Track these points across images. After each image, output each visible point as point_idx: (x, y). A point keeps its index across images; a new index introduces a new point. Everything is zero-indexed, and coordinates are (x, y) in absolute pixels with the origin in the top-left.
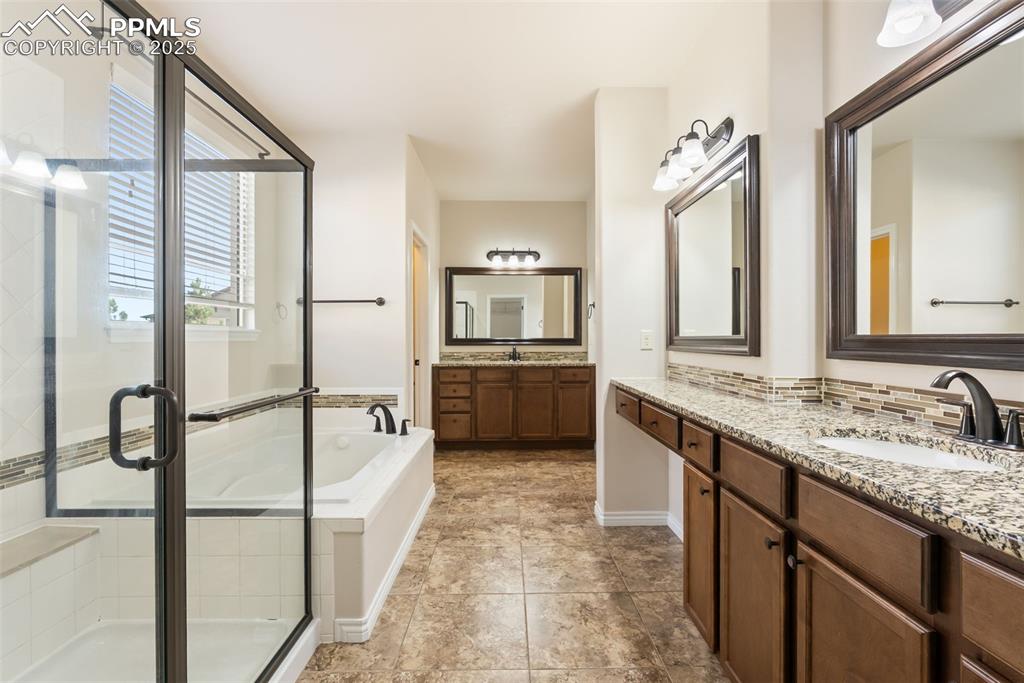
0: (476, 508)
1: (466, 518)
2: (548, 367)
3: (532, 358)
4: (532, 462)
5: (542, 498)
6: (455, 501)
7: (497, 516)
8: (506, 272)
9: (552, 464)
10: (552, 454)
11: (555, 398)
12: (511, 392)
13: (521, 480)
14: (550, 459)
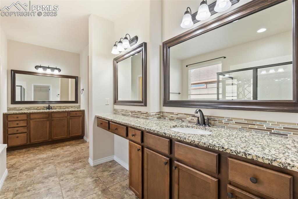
0: (34, 174)
2: (66, 112)
3: (57, 108)
4: (59, 148)
5: (66, 162)
6: (21, 174)
7: (46, 175)
8: (45, 75)
9: (68, 147)
10: (67, 143)
11: (68, 123)
12: (48, 122)
13: (55, 156)
14: (67, 145)
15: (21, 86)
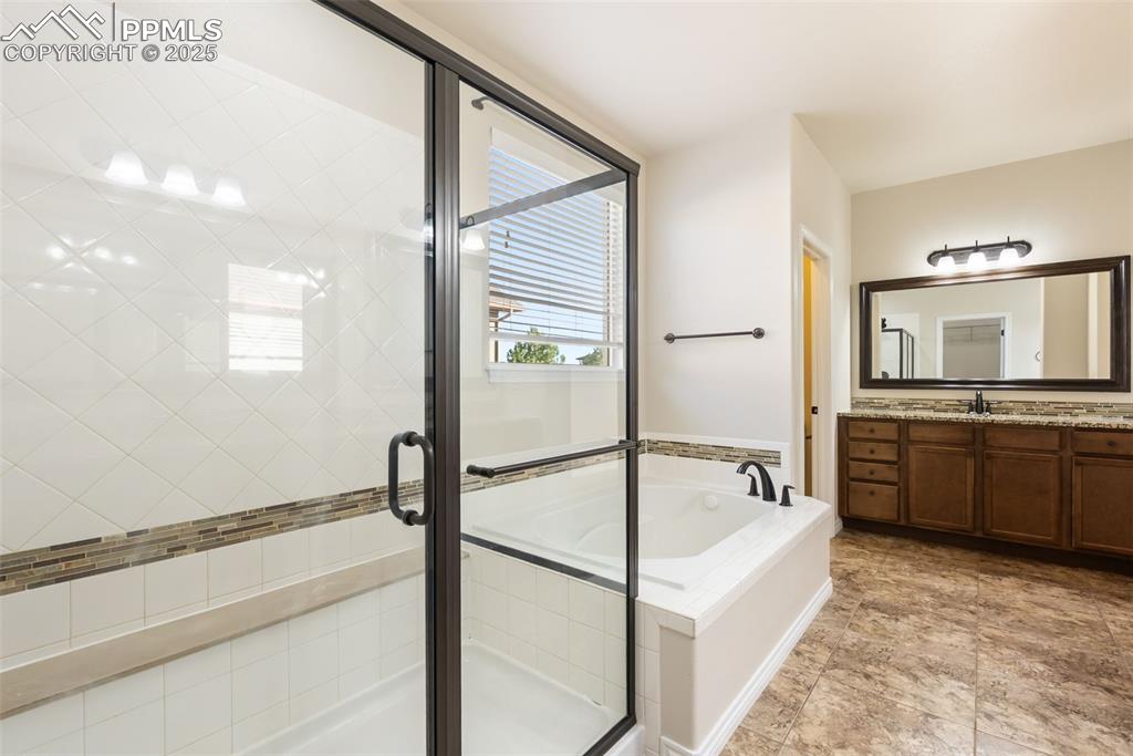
0: (896, 632)
1: (876, 644)
2: (1050, 428)
3: (1013, 410)
4: (1012, 579)
5: (1029, 650)
6: (862, 612)
7: (934, 658)
8: (962, 280)
9: (1056, 590)
10: (1058, 572)
11: (1065, 484)
12: (970, 462)
13: (986, 605)
14: (1052, 582)
15: (901, 331)
